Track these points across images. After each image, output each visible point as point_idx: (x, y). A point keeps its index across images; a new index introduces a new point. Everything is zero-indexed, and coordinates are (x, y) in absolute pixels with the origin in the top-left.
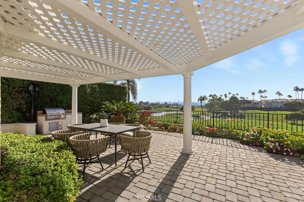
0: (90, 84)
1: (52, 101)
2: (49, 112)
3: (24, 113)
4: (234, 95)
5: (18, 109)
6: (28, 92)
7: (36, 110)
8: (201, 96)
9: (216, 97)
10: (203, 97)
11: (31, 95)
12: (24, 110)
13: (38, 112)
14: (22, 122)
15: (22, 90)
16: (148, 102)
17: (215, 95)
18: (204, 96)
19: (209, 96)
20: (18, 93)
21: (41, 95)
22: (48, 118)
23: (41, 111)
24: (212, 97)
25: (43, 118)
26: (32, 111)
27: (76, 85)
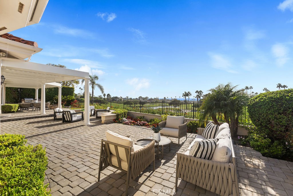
1: (29, 95)
5: (14, 98)
6: (18, 91)
7: (21, 98)
8: (186, 92)
9: (201, 93)
11: (19, 93)
13: (22, 99)
15: (15, 91)
16: (147, 97)
17: (201, 91)
18: (188, 92)
21: (23, 93)
23: (23, 99)
24: (198, 93)
25: (24, 102)
26: (20, 99)
27: (37, 89)
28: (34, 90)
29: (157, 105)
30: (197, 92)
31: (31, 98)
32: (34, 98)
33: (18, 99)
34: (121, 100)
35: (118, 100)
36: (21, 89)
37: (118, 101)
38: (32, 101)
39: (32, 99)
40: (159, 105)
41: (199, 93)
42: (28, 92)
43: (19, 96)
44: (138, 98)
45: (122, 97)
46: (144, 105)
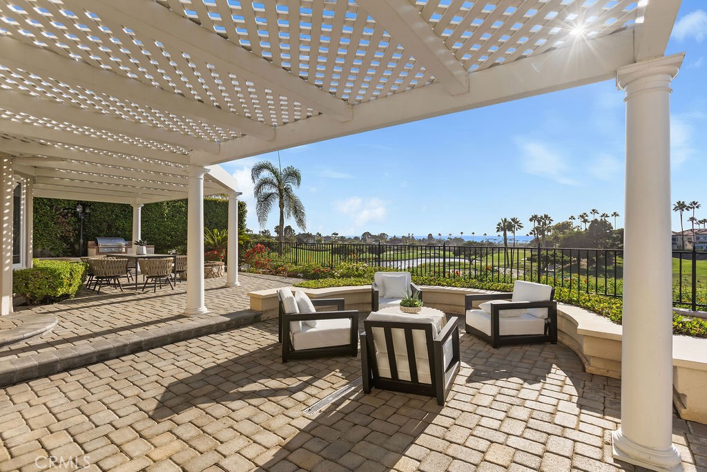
0: (171, 201)
1: (109, 227)
2: (101, 243)
3: (72, 245)
4: (607, 216)
5: (64, 239)
6: (75, 214)
7: (87, 239)
8: (505, 219)
9: (547, 222)
10: (510, 220)
11: (79, 220)
12: (72, 240)
13: (89, 242)
14: (68, 256)
15: (68, 213)
16: (384, 234)
17: (546, 216)
18: (513, 220)
19: (531, 220)
20: (63, 216)
21: (92, 219)
22: (101, 250)
23: (93, 242)
24: (539, 222)
25: (94, 251)
26: (82, 241)
27: (139, 205)
28: (127, 210)
29: (415, 254)
30: (534, 218)
31: (117, 236)
32: (128, 238)
33: (77, 241)
34: (320, 241)
35: (311, 241)
36: (85, 205)
37: (313, 244)
38: (120, 247)
39: (123, 243)
40: (419, 256)
41: (541, 221)
42: (107, 218)
43: (79, 232)
44: (360, 235)
45: (320, 235)
46: (381, 255)
